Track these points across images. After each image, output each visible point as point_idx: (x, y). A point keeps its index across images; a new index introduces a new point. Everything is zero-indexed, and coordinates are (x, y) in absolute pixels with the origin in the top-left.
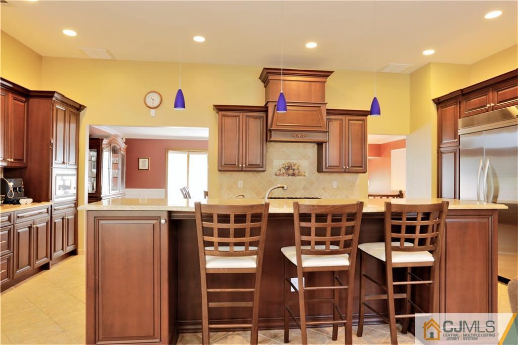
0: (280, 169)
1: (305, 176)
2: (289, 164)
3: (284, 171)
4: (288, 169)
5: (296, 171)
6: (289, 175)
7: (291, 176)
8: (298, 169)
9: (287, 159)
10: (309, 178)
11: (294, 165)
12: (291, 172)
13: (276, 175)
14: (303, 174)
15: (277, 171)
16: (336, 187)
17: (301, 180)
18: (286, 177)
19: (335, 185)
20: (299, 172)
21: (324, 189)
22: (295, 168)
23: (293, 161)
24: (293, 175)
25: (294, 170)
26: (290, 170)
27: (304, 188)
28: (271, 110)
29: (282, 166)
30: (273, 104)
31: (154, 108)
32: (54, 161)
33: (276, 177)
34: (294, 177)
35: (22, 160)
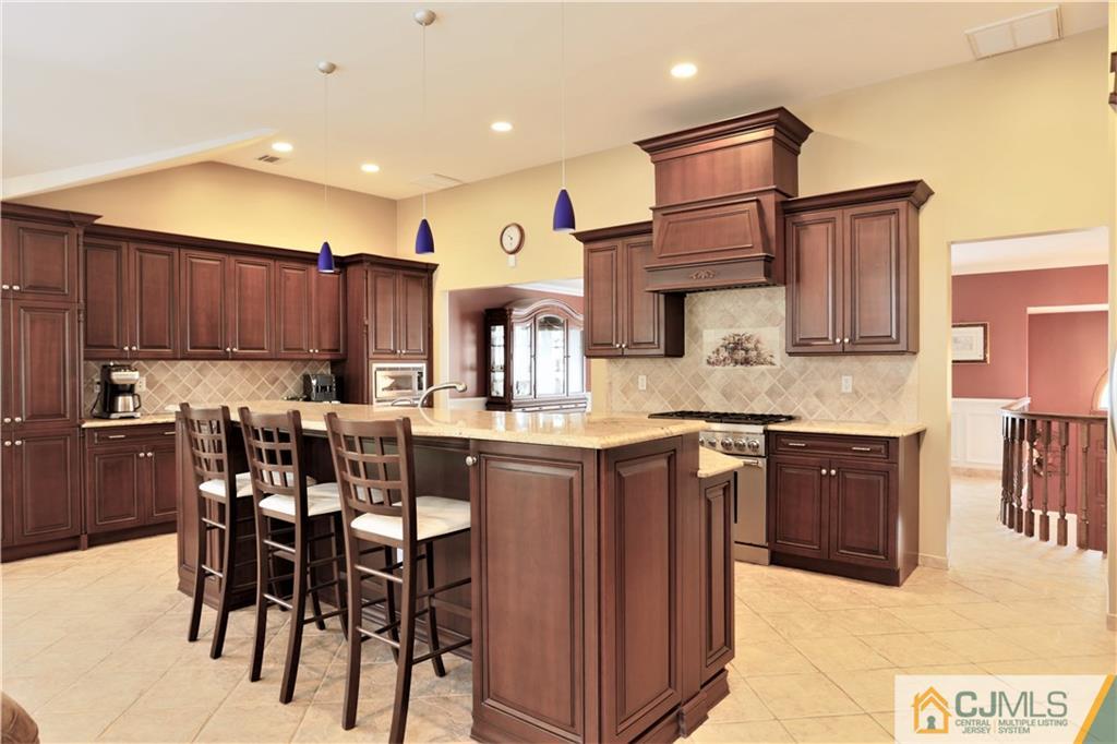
0: (718, 350)
1: (772, 364)
2: (737, 338)
3: (726, 354)
4: (734, 349)
5: (753, 354)
6: (736, 363)
7: (742, 364)
8: (756, 348)
9: (731, 327)
10: (782, 368)
11: (748, 339)
12: (741, 354)
13: (709, 362)
14: (769, 359)
15: (711, 354)
16: (850, 390)
17: (763, 373)
18: (730, 367)
19: (847, 383)
20: (759, 355)
21: (818, 395)
22: (750, 346)
23: (744, 329)
24: (746, 362)
25: (747, 351)
26: (739, 352)
27: (771, 393)
28: (656, 228)
29: (722, 342)
30: (659, 213)
31: (513, 252)
32: (372, 350)
33: (710, 367)
34: (749, 368)
35: (337, 350)
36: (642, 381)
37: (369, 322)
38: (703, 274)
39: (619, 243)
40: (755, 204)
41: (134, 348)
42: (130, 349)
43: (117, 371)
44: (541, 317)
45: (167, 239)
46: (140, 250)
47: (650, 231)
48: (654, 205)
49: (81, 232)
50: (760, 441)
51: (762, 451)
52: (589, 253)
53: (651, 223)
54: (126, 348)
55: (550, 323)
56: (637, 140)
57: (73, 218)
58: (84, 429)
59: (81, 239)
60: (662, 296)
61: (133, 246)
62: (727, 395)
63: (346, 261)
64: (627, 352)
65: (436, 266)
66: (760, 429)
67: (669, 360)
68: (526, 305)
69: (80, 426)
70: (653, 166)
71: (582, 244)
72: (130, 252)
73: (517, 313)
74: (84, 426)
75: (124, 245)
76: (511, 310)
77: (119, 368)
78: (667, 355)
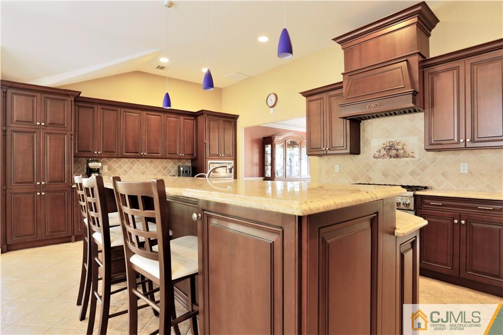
0: (380, 150)
1: (413, 157)
2: (391, 143)
3: (385, 152)
4: (389, 149)
5: (401, 152)
6: (391, 157)
7: (394, 157)
8: (403, 149)
9: (388, 137)
10: (420, 159)
11: (398, 144)
12: (394, 152)
13: (374, 157)
14: (411, 154)
15: (376, 153)
16: (466, 172)
17: (407, 163)
18: (387, 159)
19: (464, 168)
20: (405, 152)
21: (443, 174)
22: (398, 147)
23: (394, 139)
24: (397, 156)
25: (397, 150)
26: (393, 151)
27: (413, 173)
28: (344, 85)
29: (382, 146)
30: (347, 76)
31: (272, 107)
32: (208, 154)
33: (375, 160)
34: (398, 159)
35: (193, 155)
36: (337, 168)
37: (207, 142)
38: (373, 105)
39: (324, 95)
40: (405, 62)
41: (99, 152)
42: (97, 153)
43: (91, 162)
44: (288, 141)
45: (115, 104)
46: (103, 109)
47: (342, 87)
48: (343, 71)
49: (73, 99)
50: (411, 201)
51: (412, 207)
52: (309, 102)
53: (342, 82)
54: (96, 152)
55: (293, 144)
56: (333, 38)
57: (68, 93)
58: (73, 188)
59: (73, 102)
60: (348, 121)
61: (100, 107)
62: (385, 175)
63: (197, 114)
64: (329, 152)
65: (238, 116)
66: (411, 194)
67: (352, 156)
68: (281, 135)
69: (71, 187)
70: (343, 51)
71: (305, 98)
72: (98, 109)
73: (277, 139)
74: (73, 187)
75: (95, 106)
76: (274, 138)
77: (92, 161)
78: (352, 153)
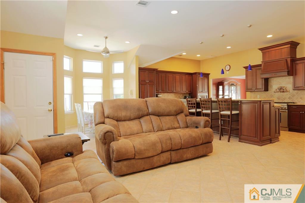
2: (281, 87)
3: (278, 90)
4: (281, 89)
5: (285, 90)
6: (281, 92)
8: (286, 89)
9: (280, 85)
10: (292, 93)
13: (274, 92)
14: (289, 91)
15: (275, 90)
17: (287, 94)
18: (279, 93)
20: (286, 90)
21: (301, 98)
22: (284, 88)
23: (283, 85)
24: (283, 92)
25: (283, 89)
26: (282, 90)
27: (289, 98)
28: (262, 65)
29: (277, 88)
30: (263, 63)
31: (228, 71)
32: (198, 91)
33: (275, 93)
34: (284, 93)
35: (191, 91)
36: (258, 96)
37: (198, 86)
38: (273, 74)
39: (253, 68)
40: (285, 60)
42: (160, 91)
43: (158, 95)
44: (230, 84)
47: (261, 66)
48: (262, 61)
49: (155, 72)
50: (286, 107)
51: (287, 109)
52: (247, 71)
53: (261, 64)
55: (232, 85)
56: (258, 48)
60: (263, 79)
61: (161, 73)
62: (278, 99)
63: (193, 74)
64: (255, 90)
65: (210, 74)
66: (286, 104)
67: (265, 92)
68: (228, 81)
70: (262, 53)
71: (245, 69)
73: (225, 83)
76: (224, 82)
78: (265, 91)
